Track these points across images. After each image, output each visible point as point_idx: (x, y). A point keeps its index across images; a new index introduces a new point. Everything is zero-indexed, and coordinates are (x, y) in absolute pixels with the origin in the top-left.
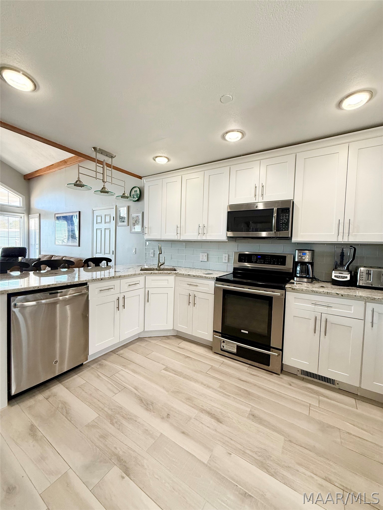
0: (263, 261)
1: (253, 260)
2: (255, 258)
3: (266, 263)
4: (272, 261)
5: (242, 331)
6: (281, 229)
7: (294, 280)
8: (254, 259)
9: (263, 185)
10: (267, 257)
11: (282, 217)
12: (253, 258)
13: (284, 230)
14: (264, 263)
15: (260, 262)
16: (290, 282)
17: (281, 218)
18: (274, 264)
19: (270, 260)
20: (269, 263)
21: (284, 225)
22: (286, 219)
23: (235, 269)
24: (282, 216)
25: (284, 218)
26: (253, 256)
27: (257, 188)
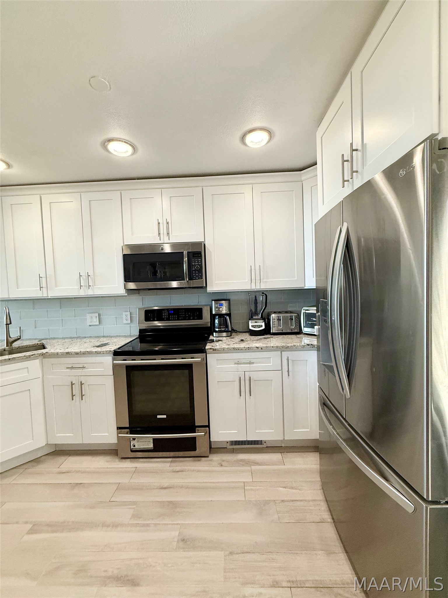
0: (176, 317)
1: (163, 317)
2: (166, 313)
3: (180, 318)
4: (187, 316)
5: (159, 417)
6: (194, 277)
7: (213, 335)
8: (165, 315)
9: (168, 222)
10: (181, 311)
11: (194, 263)
12: (163, 315)
13: (197, 278)
14: (178, 320)
15: (173, 319)
16: (210, 339)
18: (189, 319)
19: (185, 314)
20: (184, 318)
21: (197, 272)
22: (198, 265)
23: (141, 331)
24: (193, 261)
25: (196, 264)
26: (163, 312)
27: (161, 225)
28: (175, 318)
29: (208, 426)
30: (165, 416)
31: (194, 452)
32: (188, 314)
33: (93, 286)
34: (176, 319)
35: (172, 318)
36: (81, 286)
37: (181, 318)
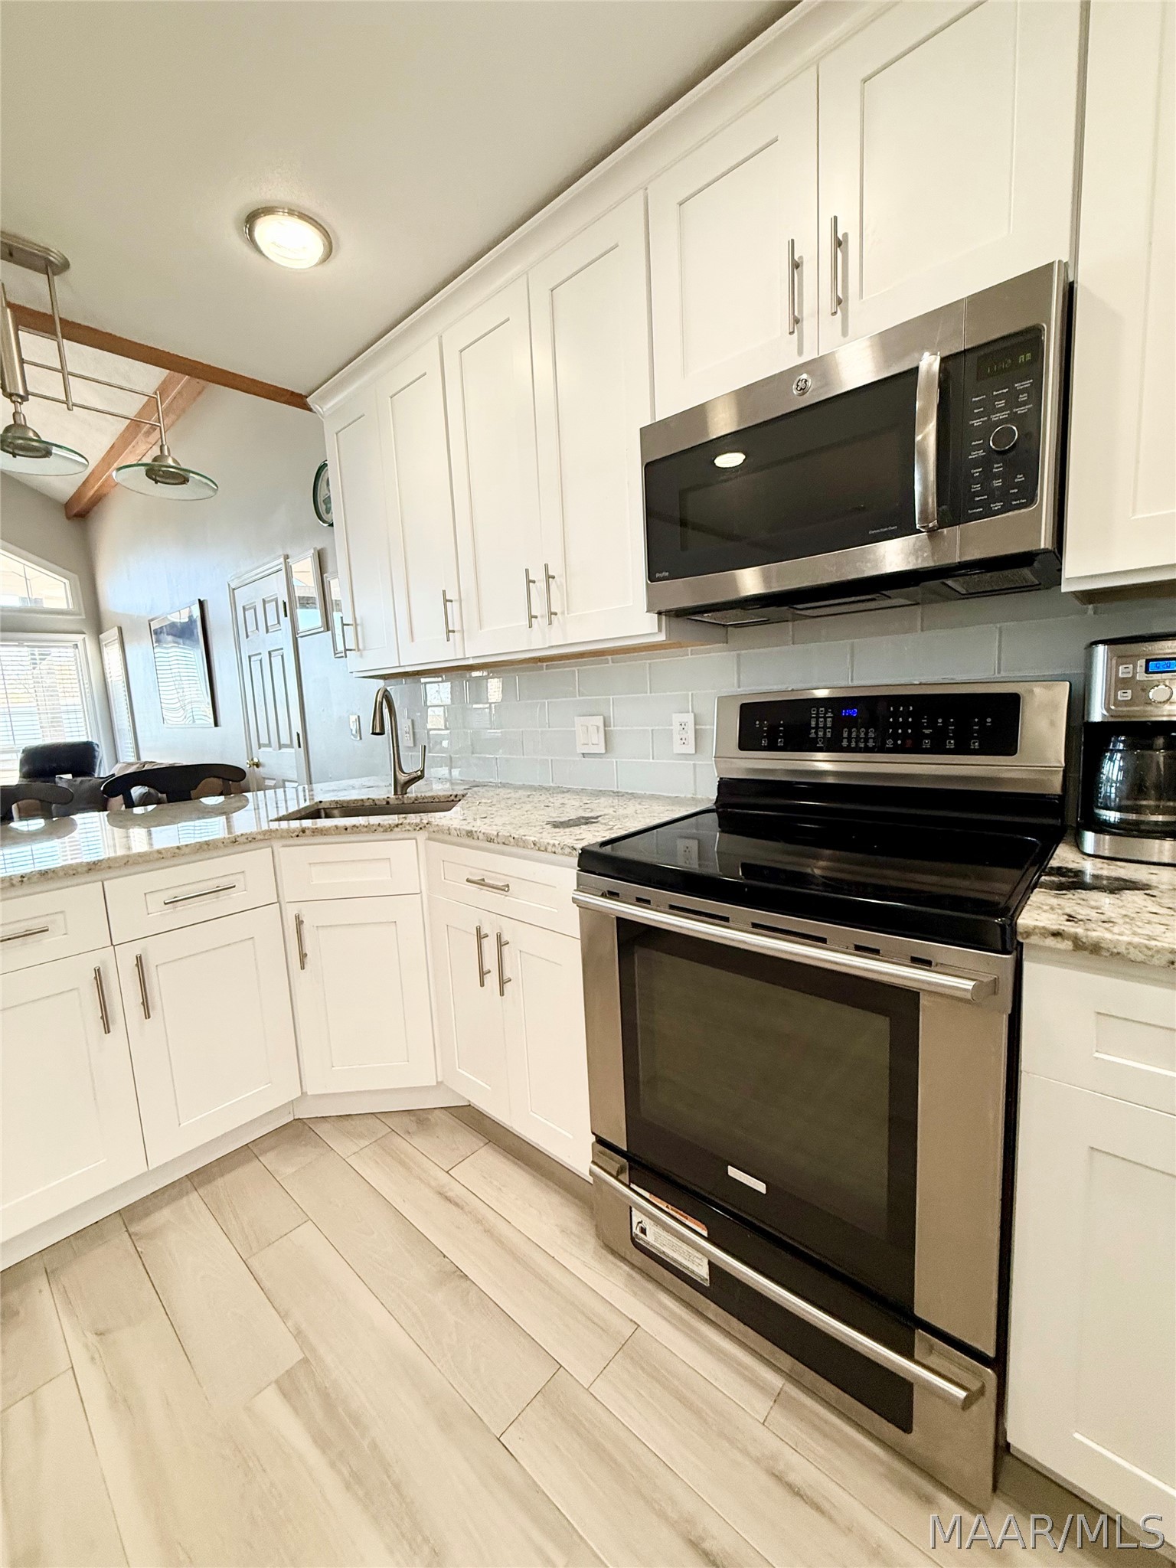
0: (871, 735)
1: (813, 735)
2: (825, 718)
3: (890, 744)
4: (927, 731)
5: (733, 1172)
6: (979, 504)
7: (1078, 844)
8: (821, 725)
9: (845, 235)
10: (896, 709)
11: (979, 416)
12: (813, 724)
13: (997, 506)
14: (881, 749)
15: (853, 745)
16: (1054, 863)
17: (977, 423)
18: (938, 749)
19: (917, 726)
20: (909, 742)
21: (998, 468)
22: (1013, 418)
23: (727, 787)
24: (978, 405)
25: (994, 418)
26: (814, 712)
27: (808, 269)
28: (866, 740)
29: (999, 1363)
30: (761, 1187)
31: (901, 1432)
32: (932, 724)
33: (563, 613)
34: (871, 744)
35: (850, 741)
36: (532, 617)
37: (895, 743)
